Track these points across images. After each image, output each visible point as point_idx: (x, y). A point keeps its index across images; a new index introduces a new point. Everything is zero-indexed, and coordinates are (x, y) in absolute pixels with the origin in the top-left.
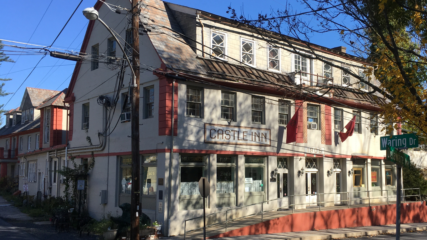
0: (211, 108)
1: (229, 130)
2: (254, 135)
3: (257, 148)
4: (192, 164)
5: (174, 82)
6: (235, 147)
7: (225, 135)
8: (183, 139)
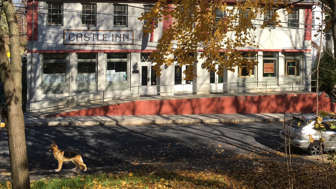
0: (69, 18)
1: (88, 34)
2: (115, 36)
3: (117, 46)
4: (52, 61)
5: (33, 1)
6: (94, 47)
7: (83, 38)
8: (42, 43)
